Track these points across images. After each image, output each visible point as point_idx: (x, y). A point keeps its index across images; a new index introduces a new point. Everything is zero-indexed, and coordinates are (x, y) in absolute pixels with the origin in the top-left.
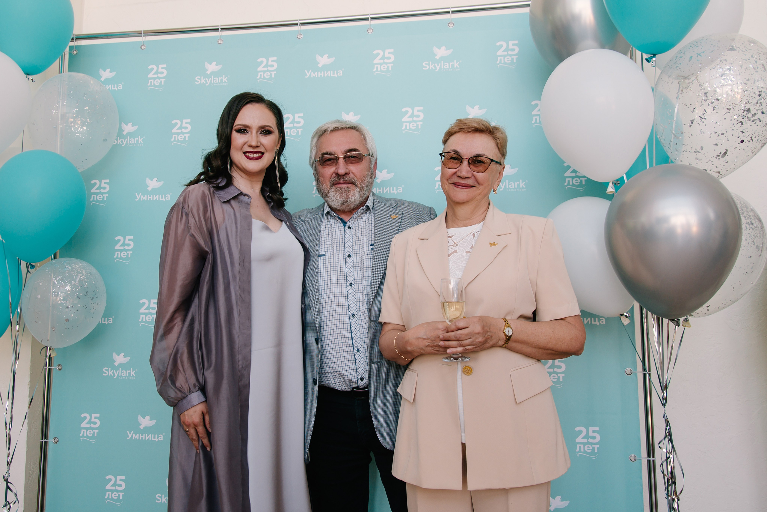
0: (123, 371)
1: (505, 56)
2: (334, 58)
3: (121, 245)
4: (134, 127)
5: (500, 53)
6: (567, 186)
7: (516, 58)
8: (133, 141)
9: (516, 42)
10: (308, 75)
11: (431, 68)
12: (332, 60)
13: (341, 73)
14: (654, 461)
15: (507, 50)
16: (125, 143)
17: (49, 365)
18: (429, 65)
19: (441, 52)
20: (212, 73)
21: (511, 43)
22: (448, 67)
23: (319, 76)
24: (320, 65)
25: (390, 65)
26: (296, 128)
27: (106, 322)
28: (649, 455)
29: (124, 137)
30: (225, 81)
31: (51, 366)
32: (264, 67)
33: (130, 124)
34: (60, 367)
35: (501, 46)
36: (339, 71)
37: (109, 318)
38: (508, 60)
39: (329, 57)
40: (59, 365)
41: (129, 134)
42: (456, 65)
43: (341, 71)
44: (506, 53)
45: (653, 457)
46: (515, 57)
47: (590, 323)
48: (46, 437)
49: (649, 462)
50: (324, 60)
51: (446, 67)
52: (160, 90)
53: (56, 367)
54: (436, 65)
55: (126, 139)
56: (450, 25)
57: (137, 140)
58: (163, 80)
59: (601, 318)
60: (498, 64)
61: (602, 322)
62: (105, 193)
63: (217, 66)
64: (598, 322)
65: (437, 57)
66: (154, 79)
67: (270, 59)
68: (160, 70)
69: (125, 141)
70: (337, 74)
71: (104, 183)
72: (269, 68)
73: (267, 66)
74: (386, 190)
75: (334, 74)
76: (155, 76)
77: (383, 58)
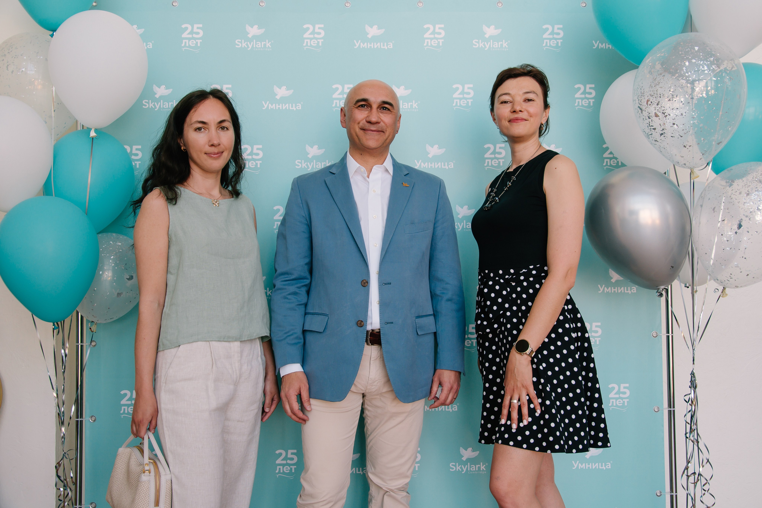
1: (550, 39)
2: (384, 30)
4: (167, 90)
5: (545, 36)
6: (605, 166)
7: (561, 42)
8: (167, 105)
9: (561, 26)
10: (357, 45)
11: (480, 47)
12: (382, 31)
13: (391, 46)
14: (674, 411)
15: (552, 33)
16: (157, 107)
17: (81, 342)
18: (478, 43)
19: (490, 31)
20: (255, 37)
21: (556, 27)
23: (369, 47)
24: (369, 36)
25: (441, 41)
28: (670, 406)
29: (157, 100)
30: (268, 46)
31: (83, 343)
32: (310, 34)
33: (163, 87)
34: (93, 344)
35: (547, 29)
38: (553, 43)
39: (379, 28)
40: (91, 342)
41: (162, 97)
42: (505, 45)
44: (551, 37)
45: (674, 407)
46: (560, 41)
47: (623, 292)
48: (81, 416)
49: (670, 412)
50: (373, 31)
51: (496, 46)
52: (196, 51)
54: (486, 43)
55: (160, 103)
56: (498, 4)
57: (172, 104)
58: (199, 41)
59: (632, 288)
60: (545, 47)
61: (634, 291)
62: (137, 160)
63: (259, 29)
64: (631, 290)
65: (487, 36)
66: (189, 39)
67: (317, 26)
68: (195, 30)
69: (158, 105)
70: (387, 46)
71: (135, 149)
72: (316, 36)
73: (313, 33)
74: (438, 165)
75: (384, 46)
76: (190, 36)
77: (434, 33)
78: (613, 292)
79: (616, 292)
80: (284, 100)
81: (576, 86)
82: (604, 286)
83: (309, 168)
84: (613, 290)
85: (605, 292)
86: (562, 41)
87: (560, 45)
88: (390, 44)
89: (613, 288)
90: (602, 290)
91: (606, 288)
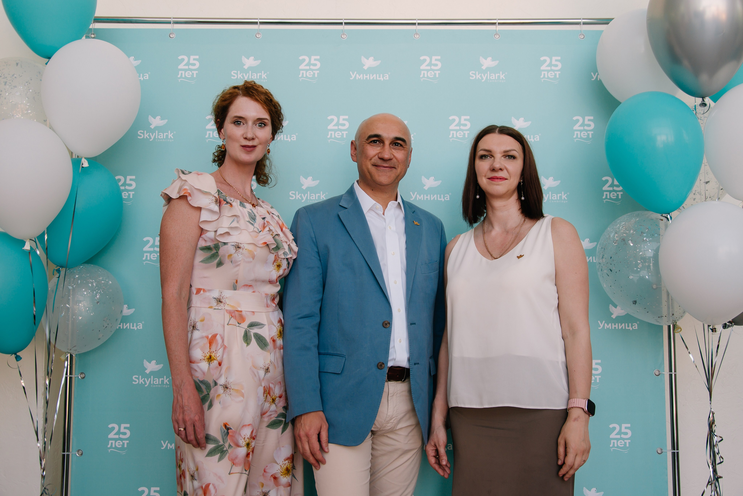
0: (155, 379)
1: (548, 71)
2: (380, 61)
3: (150, 246)
4: (163, 121)
5: (543, 67)
6: (605, 199)
8: (162, 136)
9: (559, 58)
10: (353, 76)
11: (477, 78)
12: (378, 63)
13: (387, 77)
14: (678, 453)
15: (550, 65)
16: (153, 138)
17: (70, 374)
18: (475, 74)
19: (487, 63)
20: (250, 68)
21: (554, 58)
22: (494, 78)
23: (365, 79)
24: (365, 68)
25: (437, 72)
26: (341, 130)
27: (135, 328)
28: (673, 448)
29: (153, 131)
30: (264, 77)
31: (72, 375)
32: (306, 65)
33: (158, 117)
34: (82, 376)
35: (545, 61)
36: (385, 75)
37: (138, 324)
38: (551, 75)
39: (375, 60)
40: (82, 373)
41: (157, 128)
42: (502, 76)
43: (388, 75)
44: (549, 68)
45: (678, 449)
46: (558, 73)
47: (624, 328)
48: (68, 450)
49: (673, 454)
50: (369, 63)
51: (493, 77)
52: (192, 82)
53: (78, 376)
54: (483, 75)
55: (154, 134)
56: (495, 36)
57: (166, 135)
58: (195, 72)
59: (633, 324)
60: (542, 78)
61: (635, 327)
62: (131, 191)
63: (255, 61)
64: (632, 327)
65: (484, 68)
66: (185, 70)
67: (313, 58)
68: (192, 61)
69: (152, 135)
70: (383, 77)
71: (129, 179)
72: (312, 67)
73: (309, 64)
74: (434, 197)
75: (380, 77)
76: (187, 67)
77: (430, 64)
78: (613, 328)
79: (617, 328)
81: (575, 118)
82: (604, 321)
83: (303, 200)
84: (613, 326)
85: (606, 328)
86: (560, 72)
87: (558, 76)
89: (613, 324)
90: (602, 326)
91: (606, 325)
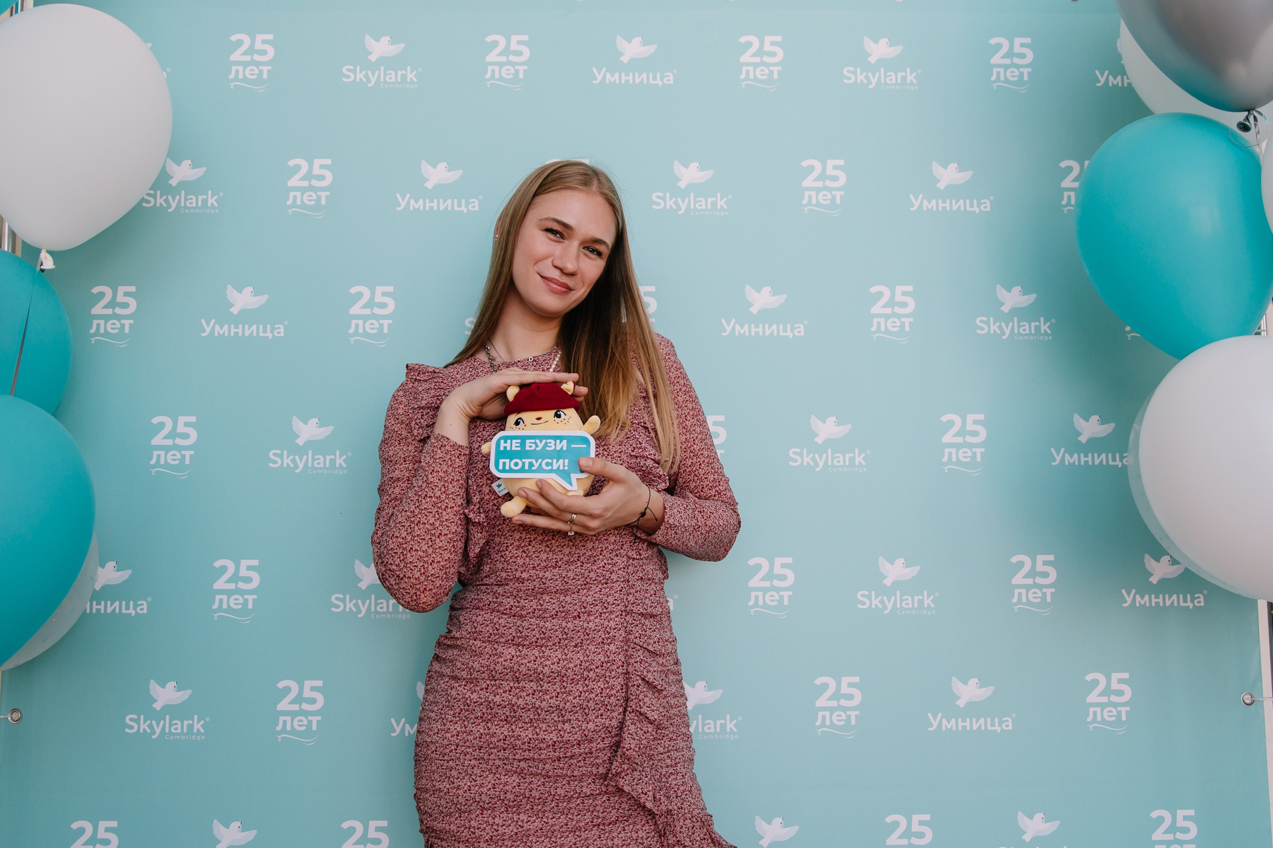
0: (174, 722)
1: (1006, 67)
2: (655, 47)
3: (166, 436)
4: (196, 170)
5: (996, 59)
7: (1028, 72)
8: (193, 202)
9: (1028, 40)
10: (599, 77)
11: (859, 81)
12: (651, 49)
13: (670, 79)
15: (1010, 54)
16: (174, 205)
18: (855, 73)
19: (880, 50)
20: (382, 60)
21: (1018, 41)
22: (894, 81)
23: (623, 82)
24: (625, 59)
27: (132, 611)
29: (172, 191)
30: (411, 79)
32: (500, 54)
33: (187, 163)
34: (16, 716)
35: (999, 46)
36: (666, 74)
37: (139, 603)
38: (1012, 75)
39: (645, 43)
40: (14, 711)
41: (183, 185)
42: (911, 78)
43: (671, 75)
44: (1007, 61)
46: (1026, 71)
47: (1176, 604)
50: (632, 49)
51: (891, 80)
52: (259, 89)
53: (6, 717)
54: (870, 74)
55: (178, 197)
57: (203, 199)
58: (265, 69)
59: (1196, 596)
60: (994, 82)
61: (1199, 602)
62: (126, 317)
63: (391, 44)
64: (1192, 602)
65: (872, 60)
66: (245, 64)
67: (515, 38)
68: (258, 46)
69: (174, 200)
70: (662, 79)
71: (123, 293)
72: (512, 58)
73: (506, 52)
74: (771, 329)
75: (655, 79)
76: (248, 58)
77: (760, 52)
78: (1153, 605)
79: (1161, 604)
80: (441, 191)
81: (1064, 164)
82: (1134, 591)
84: (1154, 600)
85: (1138, 605)
86: (1030, 70)
87: (1026, 78)
88: (669, 76)
89: (1153, 596)
90: (1129, 600)
91: (1138, 597)
